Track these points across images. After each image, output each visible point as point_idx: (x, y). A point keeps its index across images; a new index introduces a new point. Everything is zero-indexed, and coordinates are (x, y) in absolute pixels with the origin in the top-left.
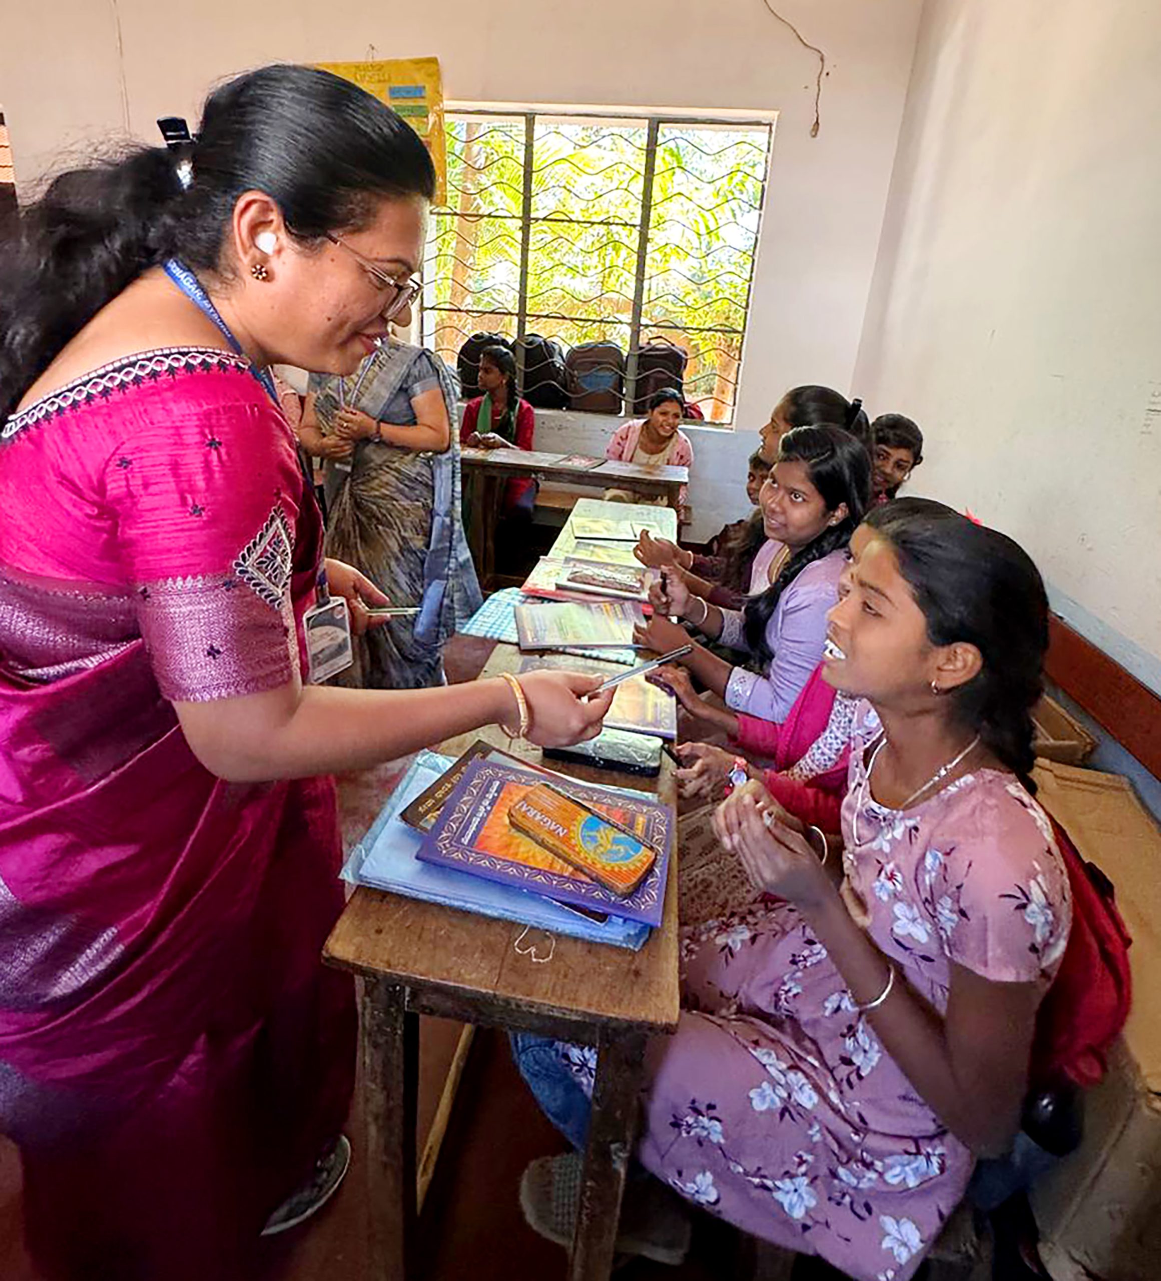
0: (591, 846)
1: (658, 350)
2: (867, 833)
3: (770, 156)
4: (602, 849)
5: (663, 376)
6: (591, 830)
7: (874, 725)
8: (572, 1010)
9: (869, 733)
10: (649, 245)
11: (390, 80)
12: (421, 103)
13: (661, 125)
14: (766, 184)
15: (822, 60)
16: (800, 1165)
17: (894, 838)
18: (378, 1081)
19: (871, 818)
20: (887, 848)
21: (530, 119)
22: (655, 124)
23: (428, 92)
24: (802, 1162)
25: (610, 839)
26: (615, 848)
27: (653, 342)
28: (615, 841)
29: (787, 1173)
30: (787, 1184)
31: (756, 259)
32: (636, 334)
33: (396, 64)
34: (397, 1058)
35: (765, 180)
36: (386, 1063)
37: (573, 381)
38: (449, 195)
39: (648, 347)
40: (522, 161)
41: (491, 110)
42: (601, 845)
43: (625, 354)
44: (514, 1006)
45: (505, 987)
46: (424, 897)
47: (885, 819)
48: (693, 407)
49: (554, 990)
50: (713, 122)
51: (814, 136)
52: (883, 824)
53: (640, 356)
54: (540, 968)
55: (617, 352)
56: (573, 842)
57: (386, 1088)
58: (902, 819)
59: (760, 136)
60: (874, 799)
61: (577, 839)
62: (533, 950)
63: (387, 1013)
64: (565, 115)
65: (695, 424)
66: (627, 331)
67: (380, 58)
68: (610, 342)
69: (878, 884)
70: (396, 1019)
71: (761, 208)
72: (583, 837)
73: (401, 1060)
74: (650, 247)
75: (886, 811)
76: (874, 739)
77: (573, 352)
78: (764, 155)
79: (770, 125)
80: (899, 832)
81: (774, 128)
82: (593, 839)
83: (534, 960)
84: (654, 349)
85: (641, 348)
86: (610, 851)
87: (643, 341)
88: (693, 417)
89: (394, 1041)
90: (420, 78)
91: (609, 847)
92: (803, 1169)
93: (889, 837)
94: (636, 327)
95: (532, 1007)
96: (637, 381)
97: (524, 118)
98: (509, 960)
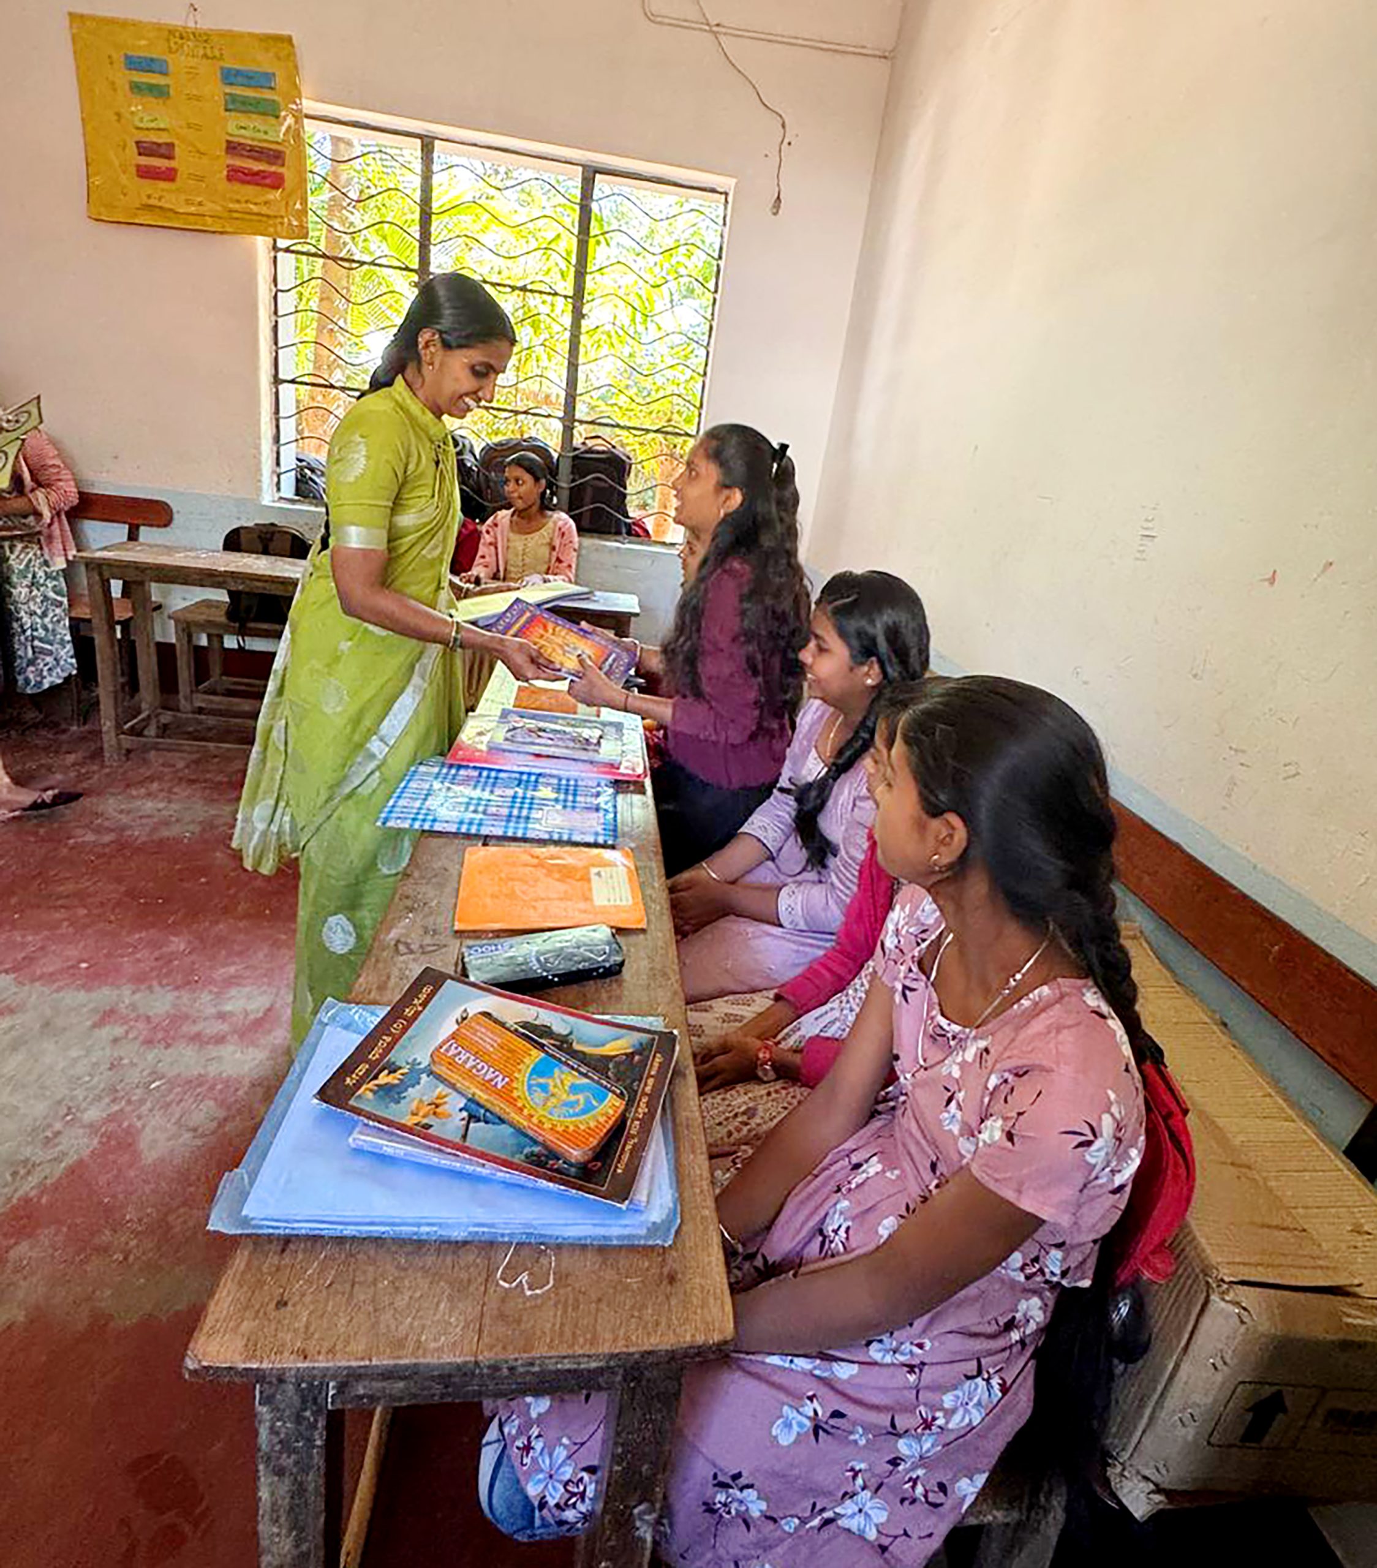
0: (539, 1096)
1: (598, 452)
2: (935, 1055)
3: (727, 229)
4: (553, 1100)
5: (602, 484)
6: (541, 1074)
7: (931, 921)
8: (589, 1356)
9: (924, 931)
10: (583, 322)
11: (222, 58)
12: (267, 95)
13: (598, 176)
14: (722, 263)
15: (783, 126)
16: (854, 1477)
17: (964, 1061)
18: (283, 1519)
19: (937, 1036)
20: (956, 1073)
21: (427, 144)
22: (590, 174)
23: (280, 81)
24: (856, 1474)
25: (567, 1084)
26: (572, 1098)
27: (590, 443)
28: (574, 1089)
29: (846, 1494)
30: (849, 1507)
31: (711, 350)
32: (568, 431)
33: (232, 37)
34: (314, 1481)
35: (720, 257)
36: (299, 1491)
37: (489, 487)
38: (310, 226)
39: (583, 448)
40: (417, 196)
41: (373, 124)
42: (553, 1095)
43: (555, 455)
44: (505, 1372)
45: (491, 1348)
46: (350, 1231)
47: (954, 1038)
48: (638, 524)
49: (561, 1334)
50: (660, 181)
51: (775, 214)
52: (952, 1043)
53: (575, 458)
54: (537, 1305)
55: (543, 451)
56: (515, 1094)
57: (297, 1526)
58: (975, 1038)
59: (714, 206)
60: (943, 1015)
61: (520, 1090)
62: (524, 1277)
63: (299, 1419)
64: (475, 145)
65: (641, 543)
66: (558, 426)
67: (205, 23)
68: (535, 439)
69: (946, 1115)
70: (314, 1426)
71: (716, 291)
72: (530, 1087)
73: (321, 1481)
74: (585, 324)
75: (956, 1028)
76: (933, 937)
77: (488, 450)
78: (719, 229)
79: (726, 194)
80: (970, 1054)
81: (730, 199)
82: (544, 1088)
83: (529, 1293)
84: (590, 451)
85: (576, 449)
86: (566, 1104)
87: (577, 441)
88: (638, 535)
89: (311, 1457)
90: (264, 62)
91: (564, 1096)
92: (860, 1481)
93: (959, 1059)
94: (569, 421)
95: (532, 1364)
96: (571, 489)
97: (419, 141)
98: (493, 1302)
